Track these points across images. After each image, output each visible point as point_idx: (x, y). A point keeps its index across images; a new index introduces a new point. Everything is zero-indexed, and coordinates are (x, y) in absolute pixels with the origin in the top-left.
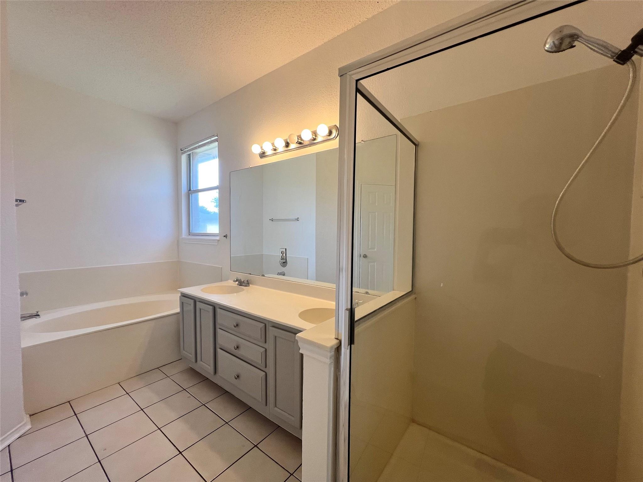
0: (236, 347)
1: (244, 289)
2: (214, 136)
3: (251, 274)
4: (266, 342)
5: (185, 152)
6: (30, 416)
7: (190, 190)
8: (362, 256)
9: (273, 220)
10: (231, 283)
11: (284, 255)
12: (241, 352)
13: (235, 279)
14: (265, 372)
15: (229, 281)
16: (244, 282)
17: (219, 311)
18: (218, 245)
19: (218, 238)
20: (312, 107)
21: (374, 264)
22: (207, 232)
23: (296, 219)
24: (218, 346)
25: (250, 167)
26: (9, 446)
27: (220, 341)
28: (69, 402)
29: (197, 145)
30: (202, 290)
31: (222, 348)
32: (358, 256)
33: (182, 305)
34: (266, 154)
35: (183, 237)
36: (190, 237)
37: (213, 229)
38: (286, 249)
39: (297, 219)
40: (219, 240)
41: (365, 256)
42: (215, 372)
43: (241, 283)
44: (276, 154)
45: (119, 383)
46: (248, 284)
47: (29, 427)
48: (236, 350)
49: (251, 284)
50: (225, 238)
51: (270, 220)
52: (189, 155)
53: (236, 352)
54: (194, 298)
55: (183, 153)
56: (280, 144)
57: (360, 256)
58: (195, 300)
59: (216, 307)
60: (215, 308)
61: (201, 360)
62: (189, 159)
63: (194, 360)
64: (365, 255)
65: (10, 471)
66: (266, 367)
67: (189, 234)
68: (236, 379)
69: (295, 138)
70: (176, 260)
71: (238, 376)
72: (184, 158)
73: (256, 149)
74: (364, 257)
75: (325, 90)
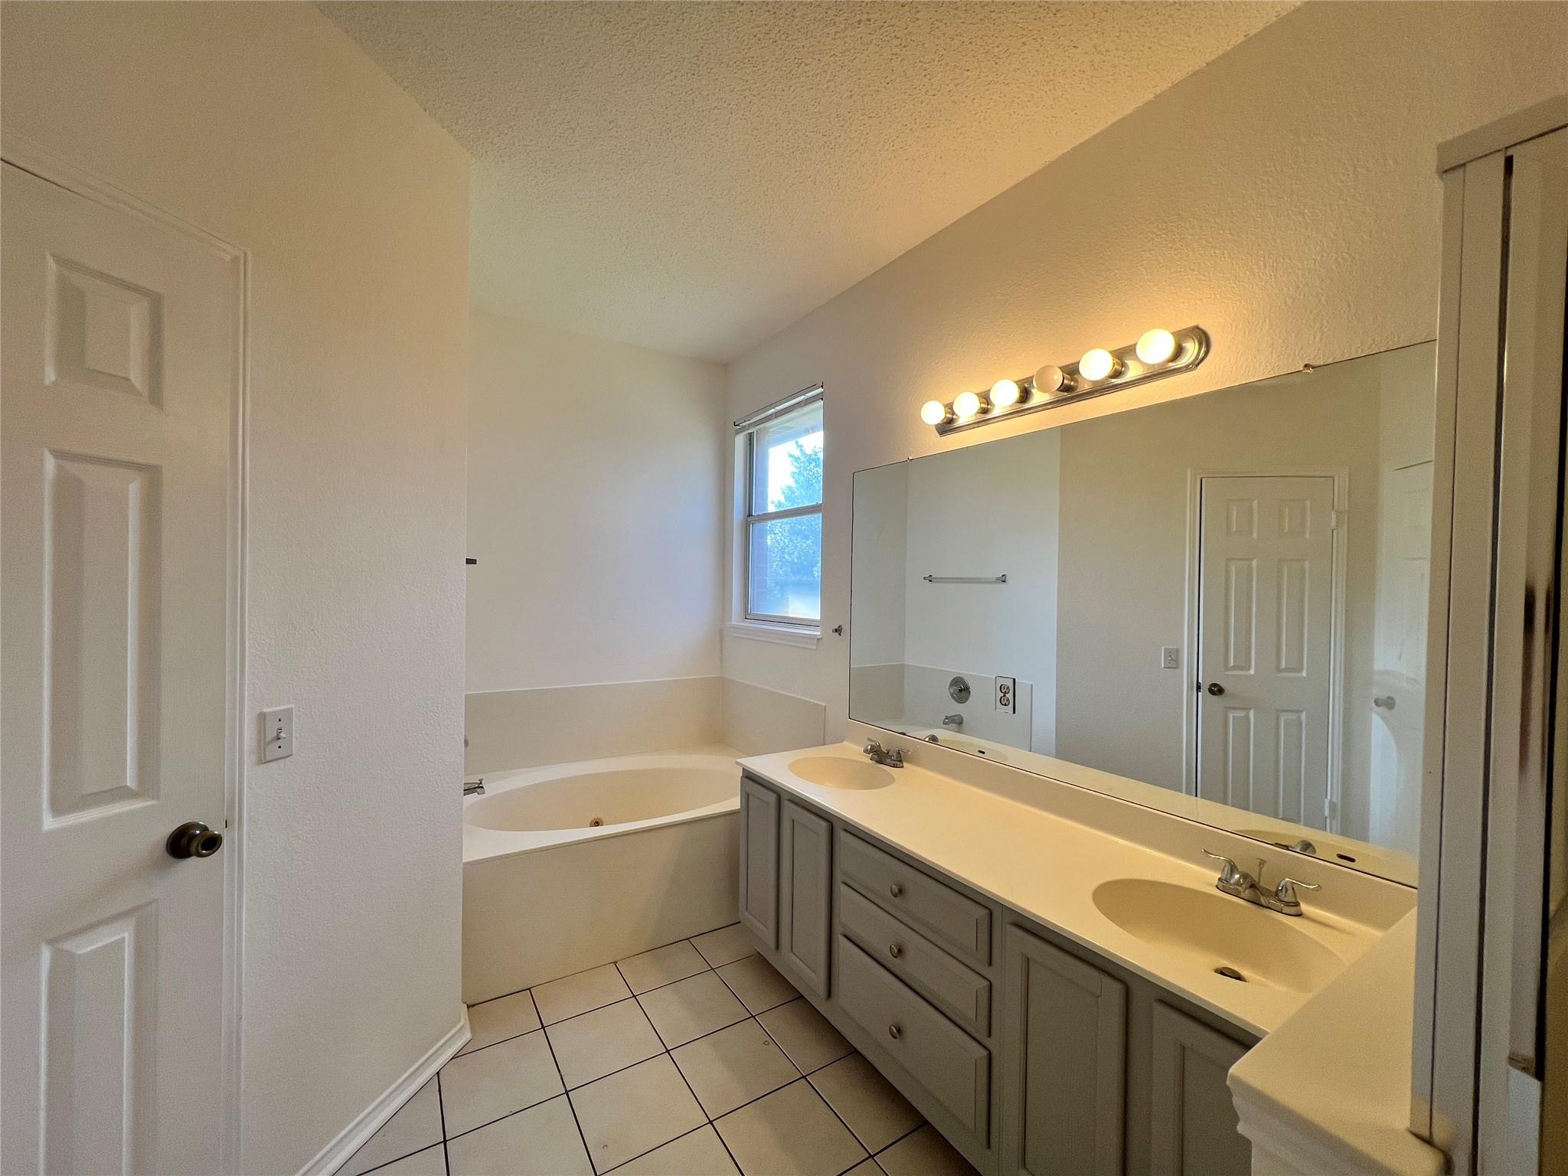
0: (896, 950)
1: (892, 777)
2: (814, 387)
3: (905, 734)
4: (990, 964)
5: (743, 429)
6: (468, 1007)
7: (750, 515)
8: (1205, 688)
9: (933, 580)
10: (854, 751)
11: (1007, 695)
12: (910, 967)
13: (869, 747)
14: (988, 1050)
15: (845, 743)
16: (888, 753)
17: (843, 837)
18: (816, 649)
19: (817, 633)
20: (1108, 284)
21: (1248, 713)
22: (788, 613)
23: (998, 579)
24: (838, 930)
25: (910, 458)
26: (438, 1073)
27: (843, 916)
28: (529, 989)
29: (773, 411)
30: (794, 767)
31: (850, 935)
32: (1190, 688)
33: (746, 797)
34: (957, 424)
35: (733, 623)
36: (748, 624)
37: (805, 607)
38: (1014, 680)
39: (1003, 580)
40: (821, 638)
41: (1216, 690)
42: (829, 994)
43: (880, 756)
44: (988, 422)
45: (615, 963)
46: (901, 761)
47: (468, 1036)
48: (895, 957)
49: (908, 761)
50: (837, 634)
51: (925, 578)
52: (751, 435)
53: (895, 963)
54: (777, 789)
55: (738, 432)
56: (1005, 395)
57: (1199, 688)
58: (781, 797)
59: (835, 825)
60: (832, 826)
61: (790, 949)
62: (750, 445)
63: (772, 944)
64: (1215, 685)
65: (441, 1142)
66: (990, 1035)
67: (747, 615)
68: (895, 1037)
69: (1055, 377)
70: (717, 675)
71: (899, 1031)
72: (740, 441)
73: (932, 413)
74: (1211, 691)
75: (1155, 230)
